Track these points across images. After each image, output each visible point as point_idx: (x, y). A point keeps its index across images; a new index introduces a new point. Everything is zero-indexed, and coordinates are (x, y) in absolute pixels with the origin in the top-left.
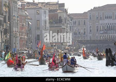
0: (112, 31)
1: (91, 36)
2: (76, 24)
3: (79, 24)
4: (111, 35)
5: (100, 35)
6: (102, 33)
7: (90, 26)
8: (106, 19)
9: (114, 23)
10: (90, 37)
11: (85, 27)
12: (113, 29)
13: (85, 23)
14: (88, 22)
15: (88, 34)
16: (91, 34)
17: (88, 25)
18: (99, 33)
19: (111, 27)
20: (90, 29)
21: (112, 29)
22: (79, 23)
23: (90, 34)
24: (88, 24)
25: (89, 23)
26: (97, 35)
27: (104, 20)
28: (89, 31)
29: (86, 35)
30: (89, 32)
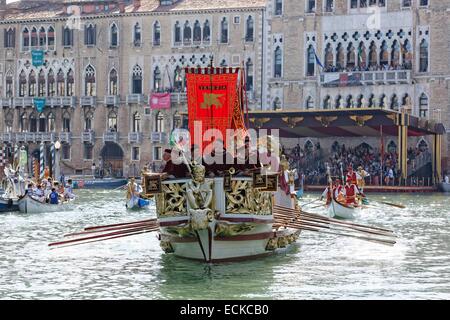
0: (385, 72)
1: (281, 100)
2: (211, 37)
3: (224, 39)
4: (378, 91)
5: (324, 93)
6: (335, 84)
7: (278, 48)
8: (354, 10)
9: (395, 31)
10: (275, 103)
11: (252, 55)
12: (389, 61)
13: (250, 32)
14: (267, 28)
15: (266, 87)
16: (281, 90)
17: (267, 43)
18: (316, 83)
19: (378, 51)
20: (276, 60)
21: (386, 63)
22: (225, 32)
23: (274, 90)
24: (267, 36)
25: (270, 32)
26: (309, 90)
27: (344, 12)
28: (272, 71)
29: (254, 94)
30: (272, 76)
